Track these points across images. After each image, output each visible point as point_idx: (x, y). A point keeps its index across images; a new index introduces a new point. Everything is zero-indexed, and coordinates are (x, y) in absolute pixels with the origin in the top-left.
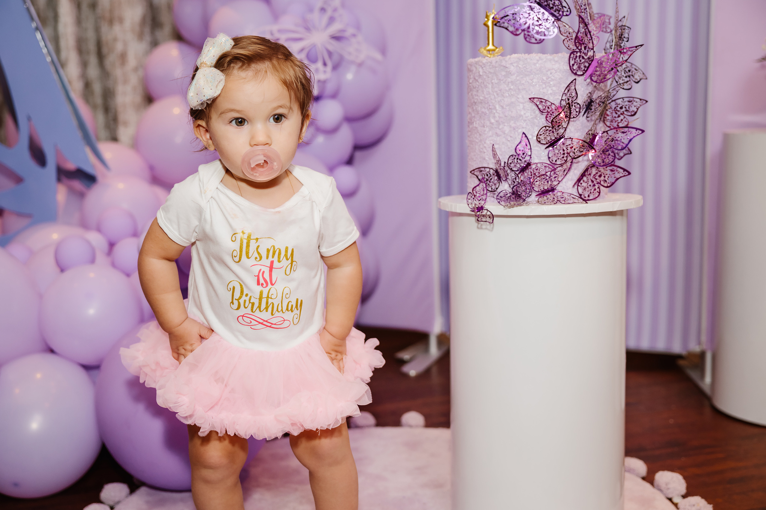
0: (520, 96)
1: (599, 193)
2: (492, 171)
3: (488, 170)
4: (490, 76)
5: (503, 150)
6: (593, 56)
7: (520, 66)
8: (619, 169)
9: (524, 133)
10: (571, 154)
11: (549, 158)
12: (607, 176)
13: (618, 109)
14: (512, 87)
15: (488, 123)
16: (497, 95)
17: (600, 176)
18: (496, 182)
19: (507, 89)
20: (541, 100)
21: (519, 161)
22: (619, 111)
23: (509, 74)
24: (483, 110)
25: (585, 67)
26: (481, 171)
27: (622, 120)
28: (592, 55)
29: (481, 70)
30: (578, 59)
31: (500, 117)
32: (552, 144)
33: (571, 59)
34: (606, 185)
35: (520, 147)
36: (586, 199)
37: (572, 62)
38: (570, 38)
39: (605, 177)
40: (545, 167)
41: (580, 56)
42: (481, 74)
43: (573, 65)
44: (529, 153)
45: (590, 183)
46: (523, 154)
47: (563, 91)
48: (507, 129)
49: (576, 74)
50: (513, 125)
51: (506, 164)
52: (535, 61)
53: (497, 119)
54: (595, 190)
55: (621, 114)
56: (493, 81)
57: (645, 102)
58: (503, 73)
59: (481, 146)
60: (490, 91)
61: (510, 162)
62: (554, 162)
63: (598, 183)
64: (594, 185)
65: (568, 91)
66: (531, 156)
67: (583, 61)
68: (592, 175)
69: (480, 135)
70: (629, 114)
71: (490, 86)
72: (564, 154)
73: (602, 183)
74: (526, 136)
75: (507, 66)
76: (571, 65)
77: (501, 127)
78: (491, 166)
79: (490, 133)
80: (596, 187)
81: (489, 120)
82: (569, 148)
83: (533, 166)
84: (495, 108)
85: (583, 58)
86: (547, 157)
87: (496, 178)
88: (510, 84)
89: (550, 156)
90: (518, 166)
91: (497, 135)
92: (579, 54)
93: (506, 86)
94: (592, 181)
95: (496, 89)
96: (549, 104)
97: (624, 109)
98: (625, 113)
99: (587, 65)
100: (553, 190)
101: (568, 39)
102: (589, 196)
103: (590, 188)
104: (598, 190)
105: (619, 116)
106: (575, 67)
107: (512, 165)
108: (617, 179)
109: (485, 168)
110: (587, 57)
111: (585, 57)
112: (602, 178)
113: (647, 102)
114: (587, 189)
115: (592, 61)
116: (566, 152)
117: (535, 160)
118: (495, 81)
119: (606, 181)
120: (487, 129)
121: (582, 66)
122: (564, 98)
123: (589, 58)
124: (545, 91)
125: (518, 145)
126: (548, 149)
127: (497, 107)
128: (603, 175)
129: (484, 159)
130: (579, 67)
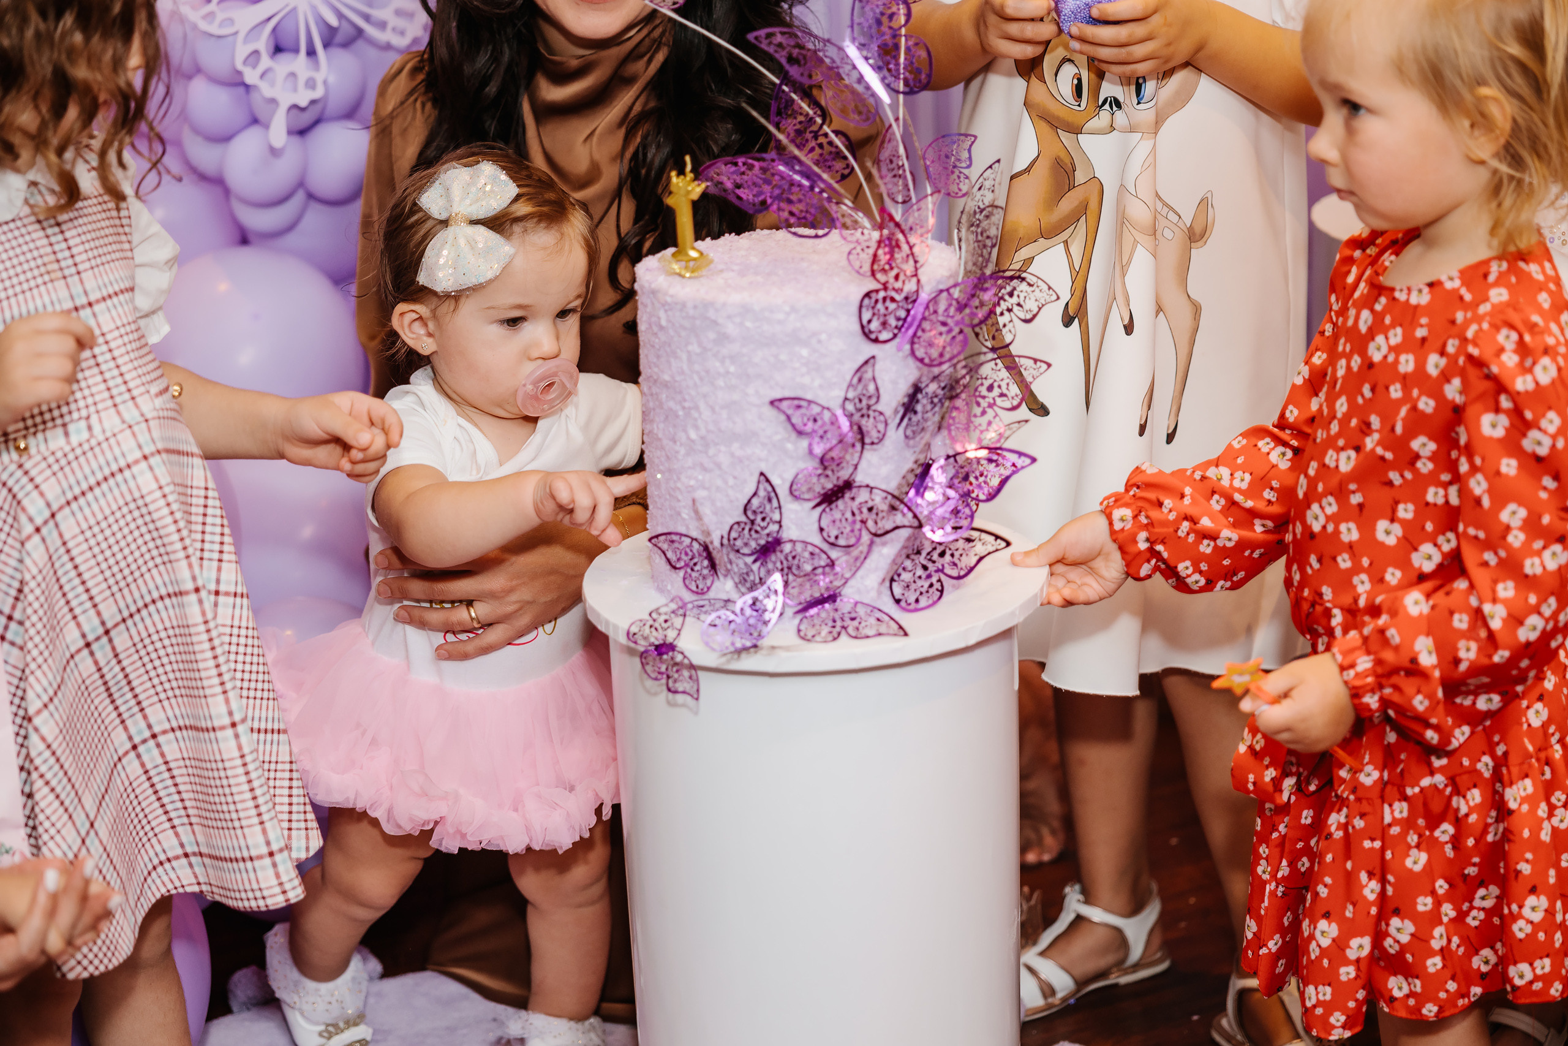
0: (751, 391)
1: (942, 591)
2: (696, 545)
3: (687, 541)
4: (683, 334)
5: (719, 504)
6: (917, 291)
7: (748, 324)
8: (984, 536)
9: (762, 474)
10: (870, 524)
11: (821, 530)
12: (957, 554)
13: (984, 392)
14: (732, 369)
15: (682, 436)
16: (701, 379)
17: (942, 554)
18: (705, 572)
19: (722, 370)
20: (798, 402)
21: (754, 535)
22: (984, 397)
23: (723, 338)
24: (671, 404)
25: (898, 319)
26: (673, 542)
27: (990, 423)
28: (914, 288)
29: (662, 314)
30: (880, 306)
31: (708, 431)
32: (829, 498)
33: (864, 310)
34: (955, 573)
35: (755, 502)
36: (911, 607)
37: (866, 316)
38: (865, 244)
39: (952, 555)
40: (812, 554)
41: (884, 299)
42: (664, 323)
43: (869, 322)
44: (777, 517)
45: (920, 572)
46: (763, 519)
47: (848, 378)
48: (724, 459)
49: (876, 341)
50: (739, 453)
51: (725, 541)
52: (781, 316)
53: (703, 432)
54: (931, 585)
55: (991, 406)
56: (690, 348)
57: (1045, 366)
58: (712, 335)
59: (672, 484)
60: (685, 367)
61: (734, 535)
62: (832, 540)
63: (938, 571)
64: (929, 576)
65: (860, 380)
66: (780, 522)
67: (892, 306)
68: (924, 553)
69: (668, 458)
70: (1008, 405)
71: (684, 356)
72: (854, 522)
73: (948, 570)
74: (768, 481)
75: (720, 321)
76: (865, 322)
77: (711, 452)
78: (694, 534)
79: (689, 462)
80: (934, 580)
81: (685, 431)
82: (865, 510)
83: (787, 547)
84: (697, 408)
85: (893, 300)
86: (816, 527)
87: (706, 563)
88: (728, 362)
89: (824, 524)
90: (753, 544)
91: (705, 469)
92: (882, 294)
93: (718, 364)
94: (925, 568)
95: (697, 367)
96: (816, 410)
97: (996, 391)
98: (999, 401)
99: (902, 314)
100: (832, 598)
101: (859, 249)
102: (917, 601)
103: (920, 583)
104: (937, 586)
105: (984, 413)
106: (875, 325)
107: (739, 543)
108: (981, 559)
109: (681, 535)
110: (903, 295)
111: (898, 297)
112: (948, 557)
113: (1049, 365)
114: (913, 587)
115: (915, 301)
116: (858, 518)
117: (790, 532)
118: (694, 348)
119: (955, 564)
120: (683, 451)
121: (893, 322)
122: (850, 395)
123: (906, 298)
124: (806, 380)
125: (749, 501)
126: (819, 509)
127: (702, 406)
128: (948, 553)
129: (679, 514)
130: (884, 324)
